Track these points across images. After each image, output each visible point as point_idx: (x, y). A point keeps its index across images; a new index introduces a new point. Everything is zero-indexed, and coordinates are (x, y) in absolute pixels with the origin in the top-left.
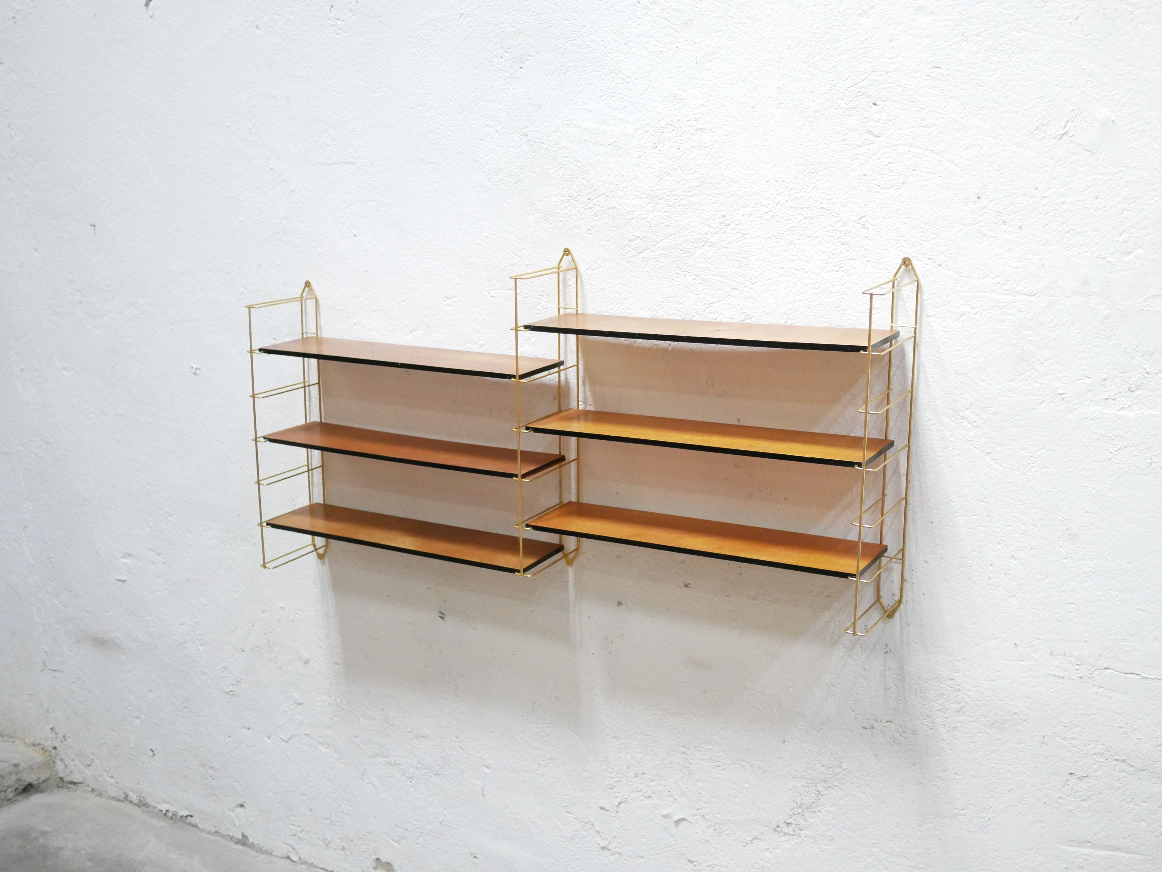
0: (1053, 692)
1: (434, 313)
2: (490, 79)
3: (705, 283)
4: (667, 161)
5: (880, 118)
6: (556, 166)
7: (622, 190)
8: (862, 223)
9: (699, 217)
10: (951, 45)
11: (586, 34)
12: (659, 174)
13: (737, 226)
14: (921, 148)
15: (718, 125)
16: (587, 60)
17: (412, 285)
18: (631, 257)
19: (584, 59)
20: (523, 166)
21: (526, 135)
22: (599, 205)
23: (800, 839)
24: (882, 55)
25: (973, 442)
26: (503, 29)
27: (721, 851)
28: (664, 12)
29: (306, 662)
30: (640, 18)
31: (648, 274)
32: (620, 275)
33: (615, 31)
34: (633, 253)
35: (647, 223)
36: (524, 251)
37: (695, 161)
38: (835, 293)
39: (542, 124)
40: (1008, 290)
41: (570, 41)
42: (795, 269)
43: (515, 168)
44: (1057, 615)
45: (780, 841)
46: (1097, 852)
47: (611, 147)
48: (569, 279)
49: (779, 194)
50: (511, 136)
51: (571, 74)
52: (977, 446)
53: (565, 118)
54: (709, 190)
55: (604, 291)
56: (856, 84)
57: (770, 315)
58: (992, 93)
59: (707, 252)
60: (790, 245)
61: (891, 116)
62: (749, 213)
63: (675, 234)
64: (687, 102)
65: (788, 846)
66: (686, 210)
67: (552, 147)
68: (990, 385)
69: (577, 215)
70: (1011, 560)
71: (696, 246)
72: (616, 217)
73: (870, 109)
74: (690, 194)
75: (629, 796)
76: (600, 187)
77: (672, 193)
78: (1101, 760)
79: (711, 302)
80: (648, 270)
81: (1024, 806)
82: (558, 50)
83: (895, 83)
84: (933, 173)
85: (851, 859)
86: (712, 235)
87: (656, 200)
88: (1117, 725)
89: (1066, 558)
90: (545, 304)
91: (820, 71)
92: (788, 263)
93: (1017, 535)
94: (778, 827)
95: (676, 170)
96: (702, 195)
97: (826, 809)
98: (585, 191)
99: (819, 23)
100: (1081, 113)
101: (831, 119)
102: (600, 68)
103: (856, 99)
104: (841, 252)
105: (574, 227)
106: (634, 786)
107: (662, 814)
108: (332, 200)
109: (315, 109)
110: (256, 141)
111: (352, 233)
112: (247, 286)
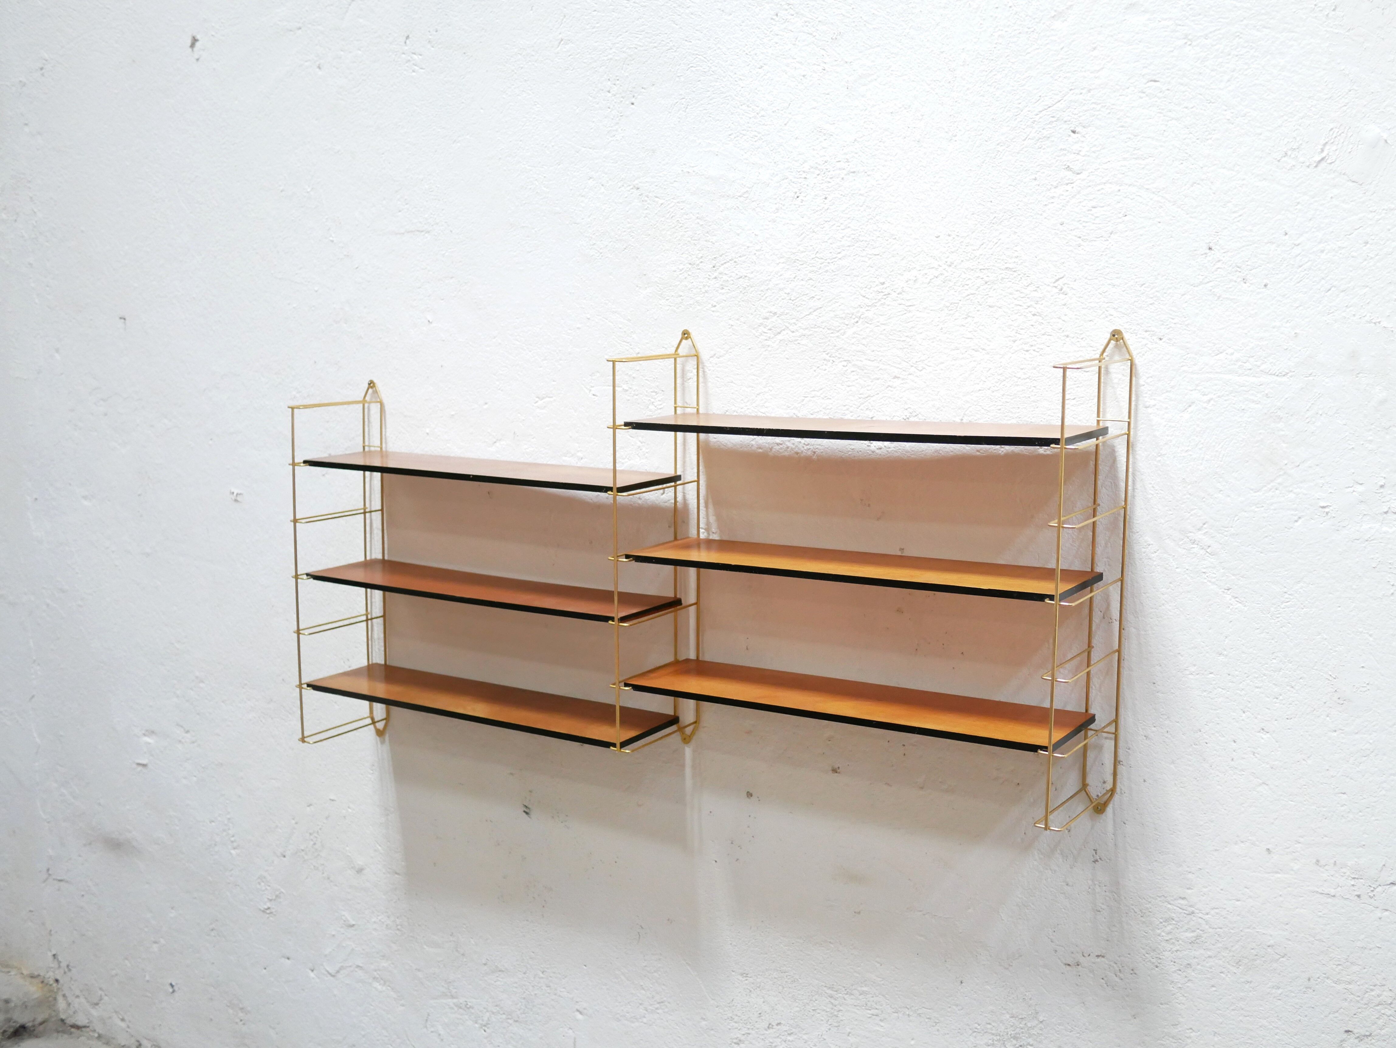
0: (1320, 917)
1: (524, 418)
2: (594, 120)
3: (858, 371)
4: (811, 214)
5: (1080, 149)
6: (673, 226)
7: (755, 254)
8: (1059, 287)
9: (851, 286)
10: (1172, 51)
11: (711, 57)
12: (801, 232)
13: (899, 296)
14: (1134, 186)
15: (875, 166)
16: (713, 90)
17: (498, 383)
18: (766, 340)
19: (709, 89)
20: (634, 227)
21: (638, 189)
22: (726, 274)
24: (1083, 68)
25: (1207, 575)
26: (610, 56)
28: (807, 26)
29: (360, 871)
30: (777, 35)
31: (788, 361)
32: (752, 363)
33: (747, 52)
34: (769, 335)
35: (786, 295)
36: (634, 336)
37: (846, 214)
38: (1025, 379)
39: (657, 173)
40: (1250, 369)
41: (691, 67)
42: (973, 349)
43: (624, 230)
44: (1325, 809)
47: (742, 199)
48: (688, 371)
49: (953, 252)
50: (620, 190)
51: (692, 108)
52: (1213, 580)
53: (685, 164)
54: (864, 250)
55: (732, 384)
56: (1049, 107)
57: (941, 410)
58: (1226, 110)
59: (861, 330)
60: (966, 318)
61: (1095, 145)
62: (915, 278)
63: (821, 308)
64: (836, 139)
67: (669, 202)
68: (1229, 496)
69: (699, 287)
70: (1262, 735)
71: (847, 323)
72: (747, 289)
73: (1067, 138)
74: (840, 256)
76: (728, 251)
77: (818, 255)
78: (1389, 1012)
79: (866, 396)
80: (787, 356)
82: (677, 79)
83: (1100, 104)
84: (1150, 219)
86: (867, 308)
87: (798, 264)
89: (1335, 731)
90: (660, 403)
91: (1004, 92)
92: (965, 342)
93: (1268, 699)
95: (822, 226)
96: (854, 257)
98: (709, 257)
99: (1002, 30)
100: (1343, 133)
101: (1018, 153)
103: (1050, 126)
104: (1032, 326)
105: (695, 304)
106: (767, 1042)
108: (403, 278)
109: (385, 166)
110: (315, 208)
111: (426, 319)
112: (300, 389)
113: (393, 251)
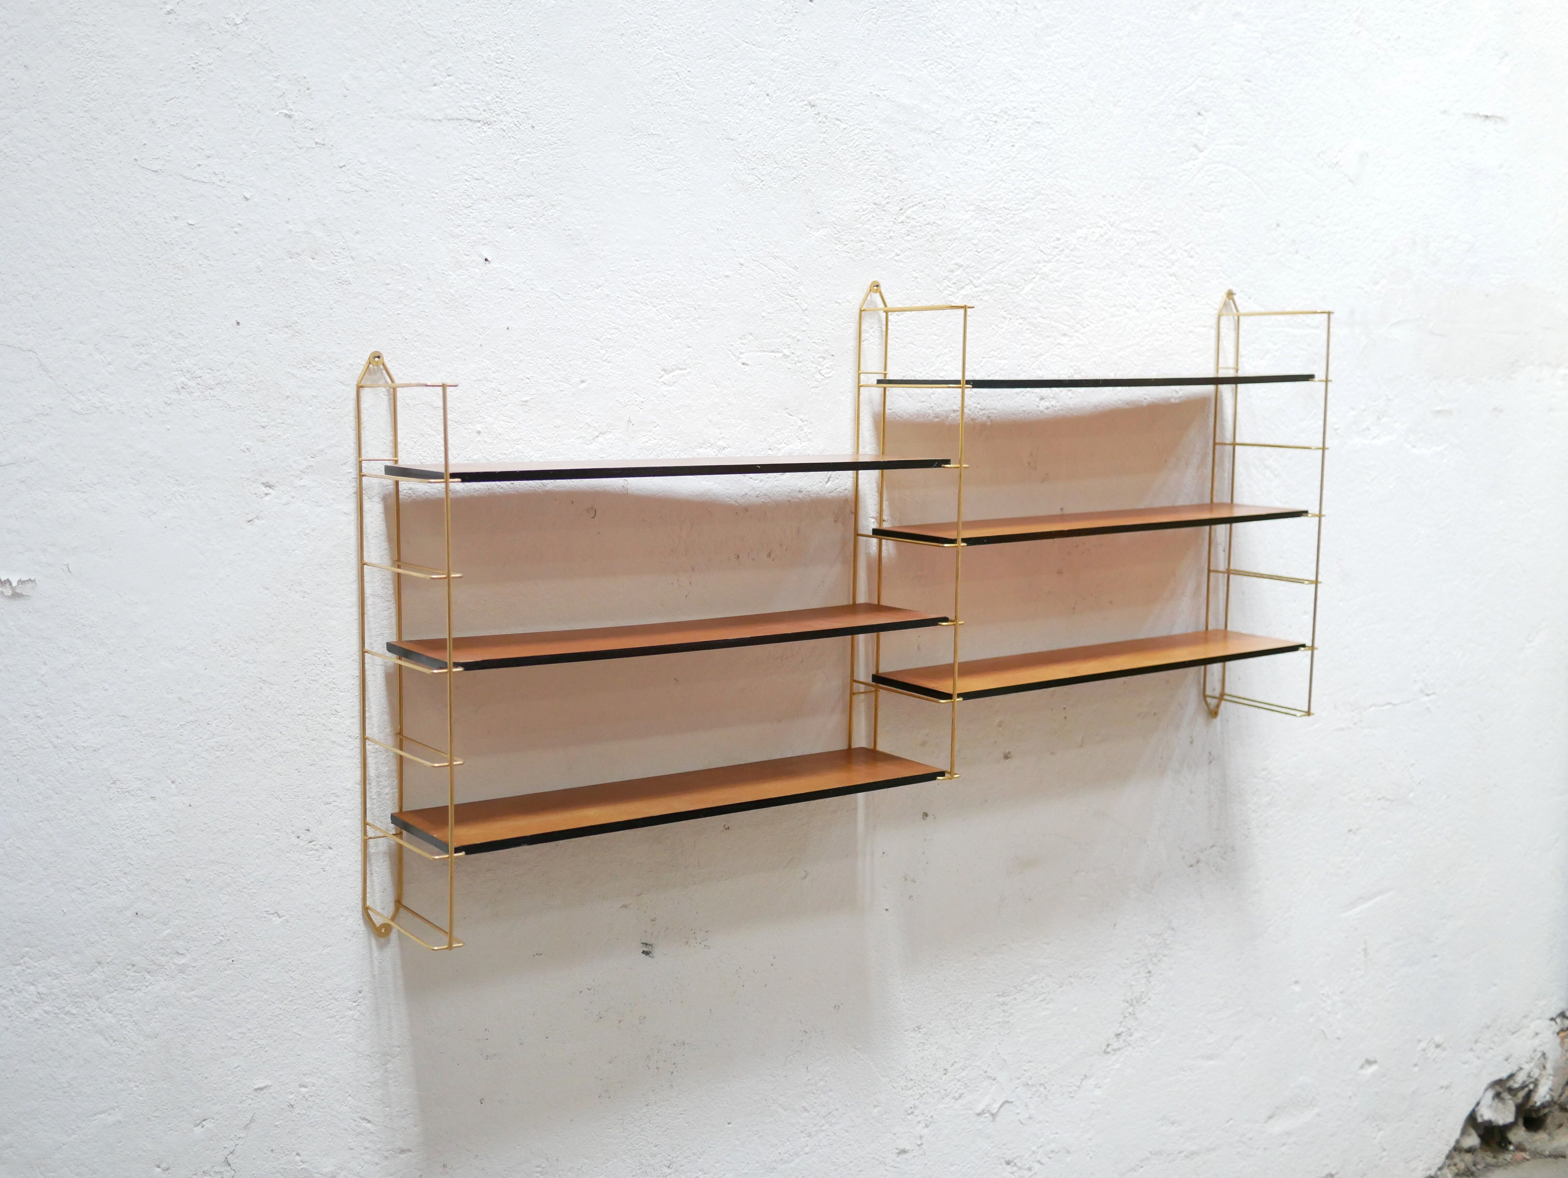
1: (642, 399)
2: (761, 10)
4: (1000, 161)
5: (1203, 130)
6: (857, 156)
7: (945, 198)
12: (991, 179)
15: (1056, 120)
16: (909, 5)
17: (603, 352)
19: (904, 4)
20: (807, 153)
21: (813, 106)
22: (913, 219)
23: (1130, 1048)
32: (934, 321)
34: (953, 290)
35: (973, 247)
36: (801, 288)
37: (1031, 165)
39: (839, 91)
43: (794, 154)
45: (1110, 1065)
46: (1366, 905)
47: (934, 135)
48: (864, 330)
49: (1115, 213)
50: (790, 104)
51: (884, 22)
53: (874, 86)
54: (1045, 204)
55: (912, 346)
59: (1038, 286)
61: (1213, 129)
63: (1004, 262)
64: (1024, 85)
65: (1118, 1066)
66: (1018, 229)
67: (853, 128)
69: (884, 232)
71: (1026, 279)
72: (934, 237)
73: (1196, 119)
74: (1024, 208)
75: (936, 1109)
76: (917, 192)
77: (1006, 205)
78: (1369, 805)
83: (1217, 93)
86: (1045, 264)
87: (986, 214)
90: (828, 371)
91: (1156, 68)
94: (1108, 1045)
95: (1009, 175)
97: (1155, 992)
98: (896, 198)
102: (924, 20)
103: (1186, 106)
105: (878, 251)
106: (942, 1091)
107: (978, 1112)
108: (437, 191)
109: (409, 9)
110: (250, 54)
111: (480, 256)
112: (198, 373)
113: (418, 145)
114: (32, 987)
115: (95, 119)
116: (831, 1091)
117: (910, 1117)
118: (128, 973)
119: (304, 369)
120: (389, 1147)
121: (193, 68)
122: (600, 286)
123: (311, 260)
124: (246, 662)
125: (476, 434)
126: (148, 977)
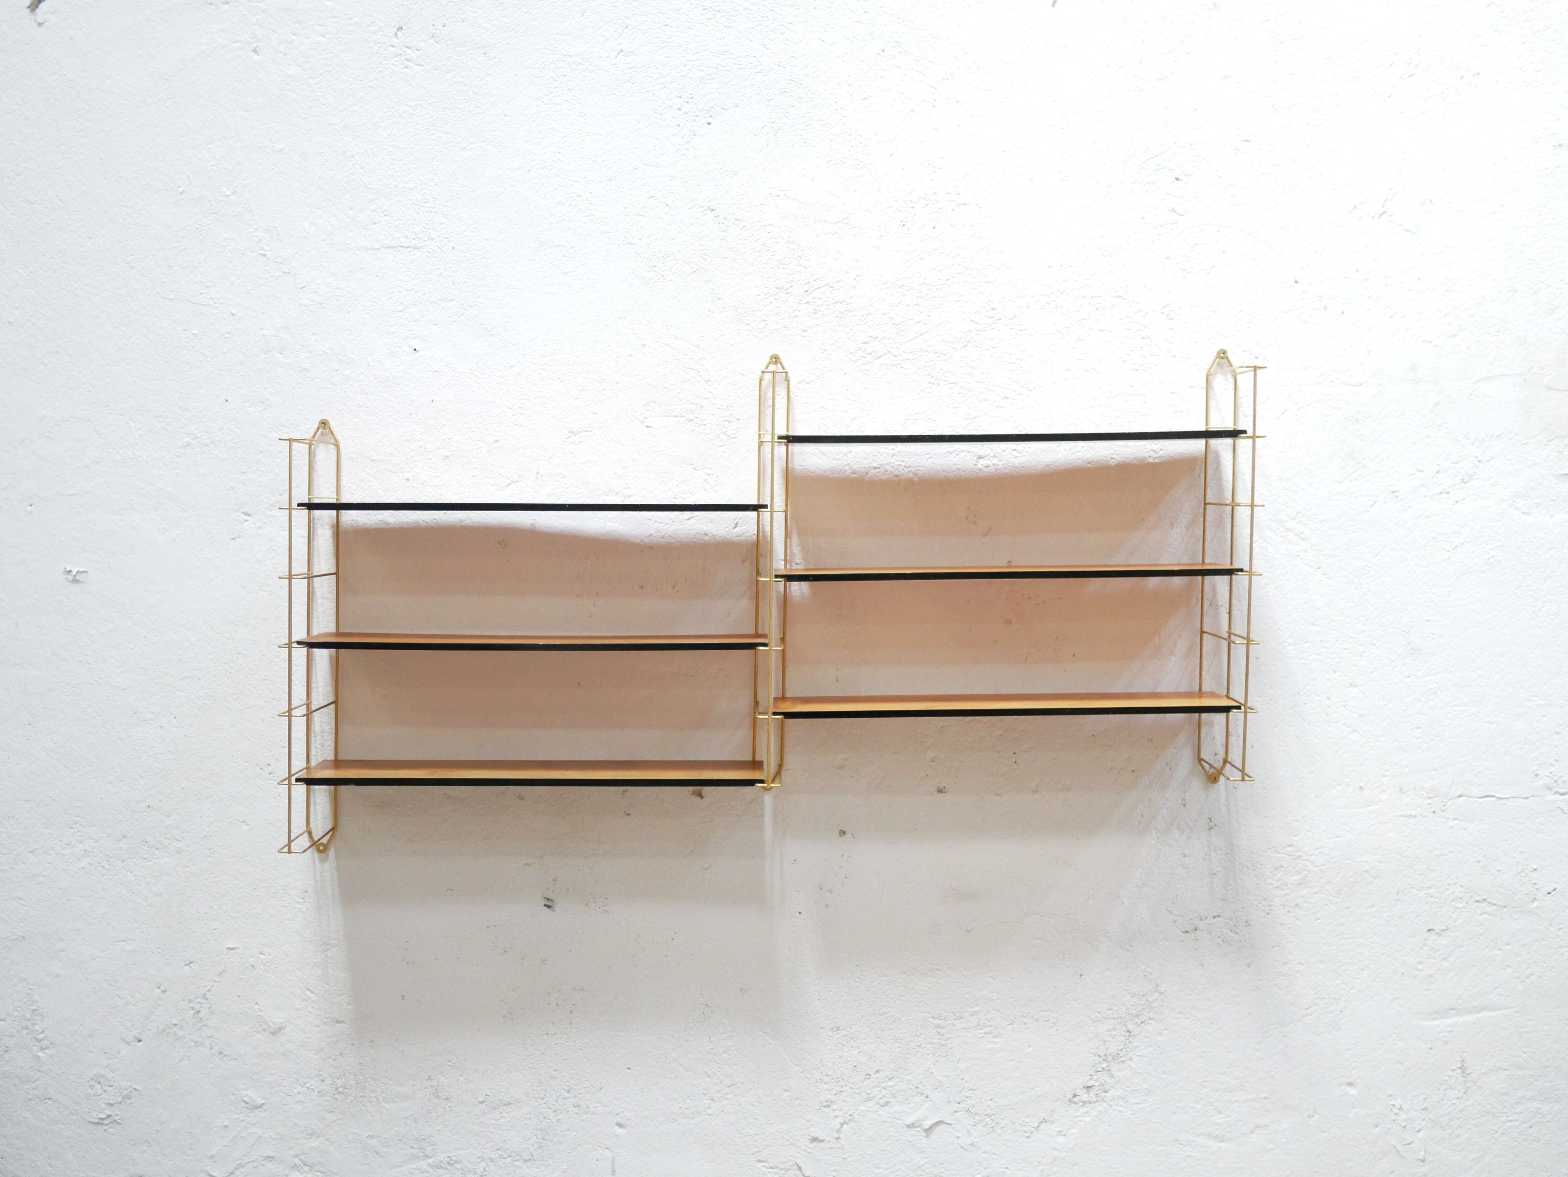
0: (1405, 836)
1: (551, 456)
2: (659, 137)
3: (966, 392)
4: (918, 242)
5: (1183, 194)
6: (758, 249)
7: (855, 279)
8: (1166, 313)
9: (960, 311)
11: (808, 85)
12: (908, 259)
13: (1010, 321)
16: (809, 116)
17: (515, 418)
18: (865, 364)
19: (804, 115)
20: (707, 250)
21: (713, 210)
23: (1105, 1105)
25: (1301, 557)
26: (684, 73)
27: (995, 1154)
28: (917, 64)
29: (277, 1031)
30: (884, 70)
31: (888, 384)
32: (847, 388)
33: (849, 83)
34: (868, 360)
35: (889, 320)
37: (956, 243)
39: (738, 195)
40: (1333, 382)
43: (694, 252)
44: (1404, 744)
45: (1078, 1116)
46: (1463, 1019)
47: (841, 225)
49: (1065, 281)
50: (690, 211)
51: (784, 133)
52: (1306, 561)
53: (774, 188)
54: (974, 277)
55: (823, 410)
56: (1156, 157)
59: (970, 354)
60: (1077, 341)
61: (1197, 192)
63: (927, 332)
65: (1088, 1119)
67: (753, 225)
68: (1318, 489)
69: (788, 312)
70: (1350, 689)
71: (955, 347)
72: (845, 314)
73: (1172, 184)
74: (949, 283)
75: (856, 1110)
76: (823, 276)
77: (925, 281)
78: (1461, 905)
80: (888, 380)
81: (1380, 984)
82: (767, 103)
83: (1201, 157)
85: (1174, 1113)
86: (977, 332)
88: (1475, 859)
89: (1409, 677)
93: (1354, 658)
94: (1075, 1096)
95: (930, 254)
96: (964, 284)
97: (1138, 1054)
98: (801, 282)
100: (1399, 192)
102: (827, 127)
103: (1156, 173)
104: (1141, 347)
106: (864, 1094)
107: (907, 1124)
108: (376, 301)
109: (354, 171)
110: (237, 215)
111: (410, 347)
112: (199, 435)
113: (362, 268)
114: (81, 845)
115: (133, 267)
116: (735, 1064)
117: (826, 1110)
118: (143, 847)
119: (273, 432)
120: (328, 1016)
121: (198, 229)
122: (512, 367)
123: (280, 355)
124: (227, 638)
125: (406, 481)
126: (157, 852)
